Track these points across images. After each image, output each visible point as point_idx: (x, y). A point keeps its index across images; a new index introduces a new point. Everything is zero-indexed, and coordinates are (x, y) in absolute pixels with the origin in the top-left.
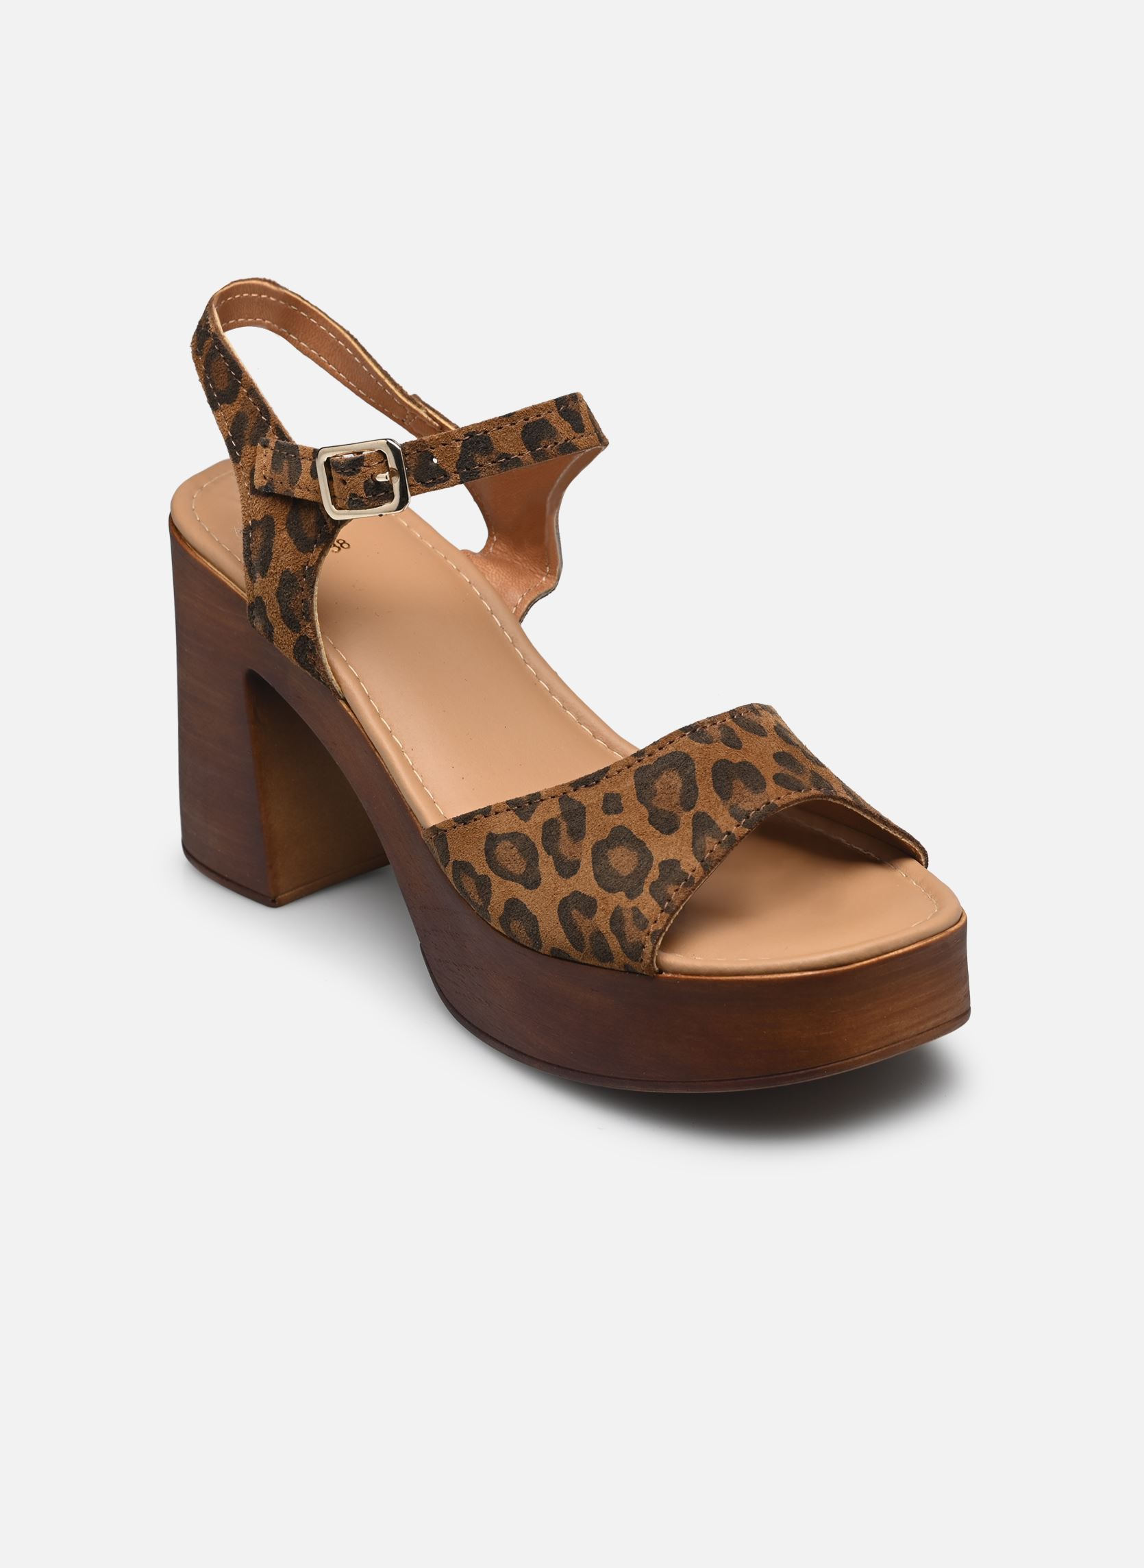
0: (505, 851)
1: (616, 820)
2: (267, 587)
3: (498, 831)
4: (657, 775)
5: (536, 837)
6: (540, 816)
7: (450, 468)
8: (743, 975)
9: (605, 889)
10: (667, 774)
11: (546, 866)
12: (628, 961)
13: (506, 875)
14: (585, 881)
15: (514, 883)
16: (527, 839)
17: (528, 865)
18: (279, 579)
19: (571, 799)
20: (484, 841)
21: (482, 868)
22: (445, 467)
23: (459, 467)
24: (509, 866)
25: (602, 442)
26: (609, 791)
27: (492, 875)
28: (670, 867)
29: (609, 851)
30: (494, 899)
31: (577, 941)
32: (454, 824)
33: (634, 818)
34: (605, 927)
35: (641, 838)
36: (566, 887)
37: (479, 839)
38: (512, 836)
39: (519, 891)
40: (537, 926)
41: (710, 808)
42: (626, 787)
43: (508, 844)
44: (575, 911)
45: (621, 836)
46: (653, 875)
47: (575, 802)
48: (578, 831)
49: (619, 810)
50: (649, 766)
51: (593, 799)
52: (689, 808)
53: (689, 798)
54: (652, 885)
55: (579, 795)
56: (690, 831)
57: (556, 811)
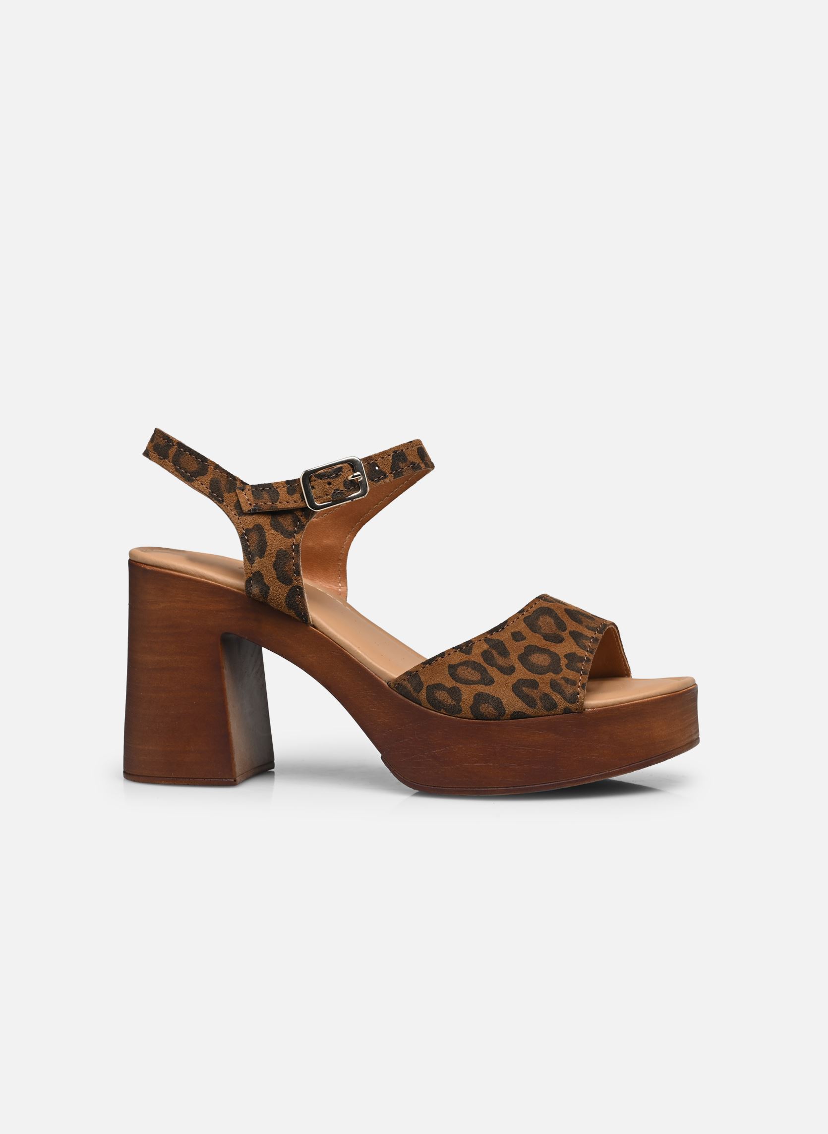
0: (462, 672)
1: (523, 644)
2: (264, 565)
3: (453, 663)
4: (537, 619)
5: (481, 660)
6: (477, 651)
7: (387, 470)
8: (633, 701)
9: (537, 674)
10: (542, 618)
11: (493, 672)
12: (568, 705)
13: (467, 682)
14: (522, 673)
15: (476, 686)
16: (475, 662)
17: (482, 674)
18: (275, 556)
19: (492, 639)
20: (447, 669)
21: (450, 683)
22: (384, 470)
23: (392, 469)
24: (469, 678)
25: (430, 466)
26: (512, 631)
27: (459, 685)
28: (571, 657)
29: (529, 657)
30: (464, 697)
31: (530, 702)
32: (423, 666)
33: (535, 640)
34: (548, 690)
35: (545, 647)
36: (513, 679)
37: (443, 669)
38: (465, 663)
39: (481, 688)
40: (501, 702)
41: (575, 628)
42: (522, 627)
43: (464, 667)
44: (524, 688)
45: (531, 650)
46: (564, 662)
47: (494, 640)
48: (504, 653)
49: (524, 638)
50: (530, 616)
51: (505, 636)
52: (564, 630)
53: (561, 626)
54: (567, 666)
55: (495, 636)
56: (571, 639)
57: (485, 647)
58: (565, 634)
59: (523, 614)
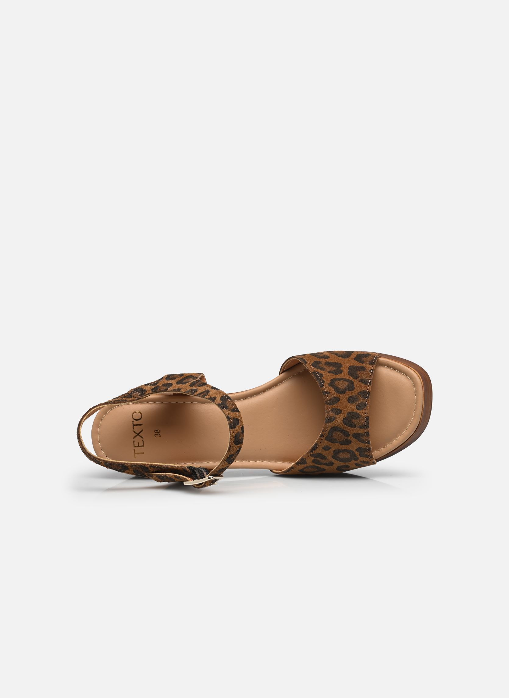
1: (331, 450)
6: (308, 461)
29: (338, 456)
35: (344, 449)
45: (337, 452)
46: (357, 453)
47: (315, 454)
48: (324, 458)
49: (330, 448)
50: (327, 436)
51: (319, 450)
52: (349, 435)
53: (346, 434)
54: (359, 455)
55: (315, 452)
56: (355, 440)
57: (312, 458)
58: (351, 438)
59: (324, 437)
